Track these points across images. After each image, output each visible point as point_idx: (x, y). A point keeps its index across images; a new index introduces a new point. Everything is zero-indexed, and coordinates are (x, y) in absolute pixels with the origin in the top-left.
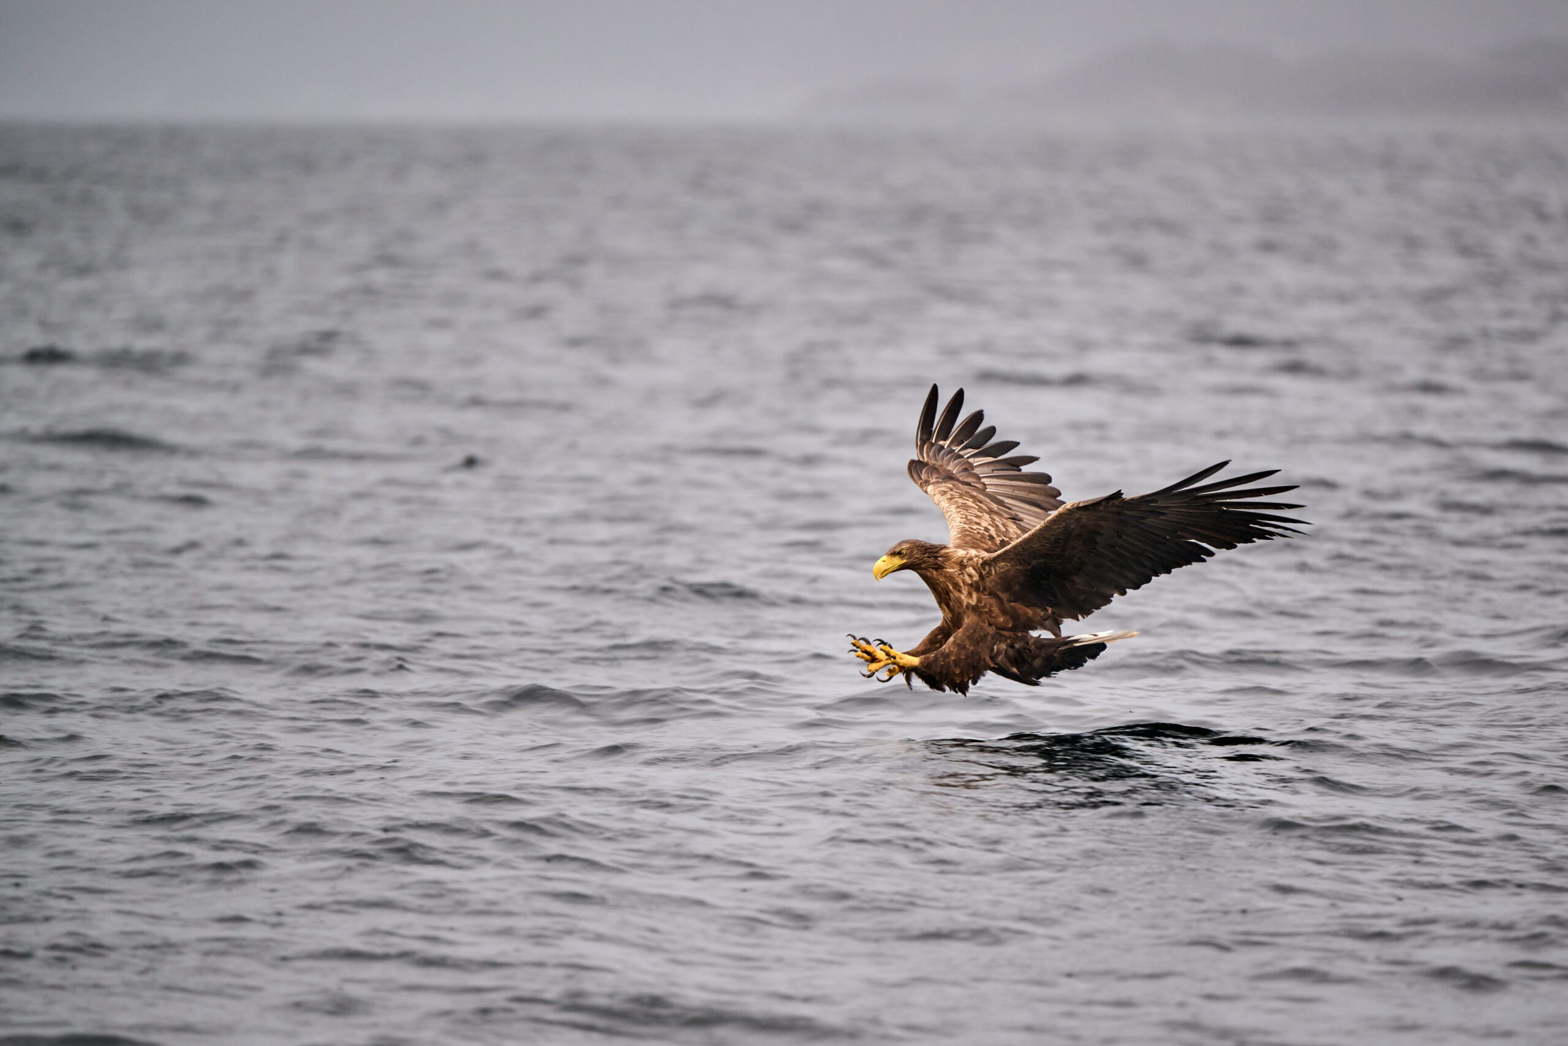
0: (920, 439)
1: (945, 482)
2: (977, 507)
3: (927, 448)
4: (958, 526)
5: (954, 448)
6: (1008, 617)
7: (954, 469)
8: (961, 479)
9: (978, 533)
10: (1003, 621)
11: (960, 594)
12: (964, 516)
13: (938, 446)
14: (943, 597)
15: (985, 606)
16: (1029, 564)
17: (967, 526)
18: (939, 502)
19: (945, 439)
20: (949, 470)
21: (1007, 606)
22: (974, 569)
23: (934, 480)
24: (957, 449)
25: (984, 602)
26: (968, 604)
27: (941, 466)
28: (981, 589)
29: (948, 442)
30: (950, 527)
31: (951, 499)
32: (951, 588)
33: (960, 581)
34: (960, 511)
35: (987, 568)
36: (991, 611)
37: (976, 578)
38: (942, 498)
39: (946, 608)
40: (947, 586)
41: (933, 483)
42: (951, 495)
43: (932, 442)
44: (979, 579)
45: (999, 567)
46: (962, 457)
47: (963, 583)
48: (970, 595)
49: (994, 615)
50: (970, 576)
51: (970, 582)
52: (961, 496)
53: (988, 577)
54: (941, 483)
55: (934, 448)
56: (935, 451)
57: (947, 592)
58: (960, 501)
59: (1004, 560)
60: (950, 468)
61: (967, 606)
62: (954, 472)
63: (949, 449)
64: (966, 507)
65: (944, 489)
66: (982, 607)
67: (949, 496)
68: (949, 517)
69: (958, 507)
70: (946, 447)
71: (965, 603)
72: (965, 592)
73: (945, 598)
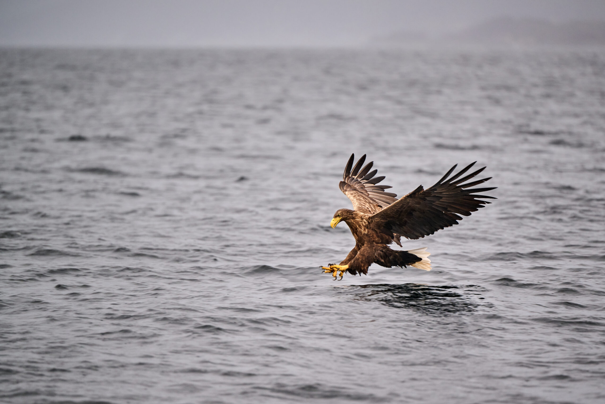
0: (345, 175)
1: (353, 191)
2: (364, 200)
3: (347, 179)
4: (357, 206)
5: (358, 179)
6: (379, 238)
7: (357, 187)
8: (359, 191)
9: (365, 209)
10: (378, 240)
11: (361, 229)
12: (359, 203)
13: (352, 178)
14: (355, 231)
15: (371, 234)
16: (386, 219)
17: (360, 206)
18: (350, 197)
19: (355, 176)
20: (355, 187)
21: (379, 234)
22: (366, 220)
23: (349, 190)
24: (359, 180)
25: (370, 232)
26: (364, 233)
27: (352, 185)
28: (369, 228)
29: (356, 177)
30: (354, 206)
31: (355, 196)
32: (358, 227)
33: (361, 224)
34: (358, 201)
35: (371, 219)
36: (373, 236)
37: (367, 223)
38: (351, 196)
39: (356, 235)
40: (356, 226)
41: (348, 191)
42: (355, 195)
43: (349, 177)
44: (368, 224)
45: (375, 220)
46: (361, 183)
47: (363, 225)
48: (365, 230)
49: (374, 237)
50: (365, 223)
51: (365, 225)
52: (358, 196)
53: (372, 223)
54: (351, 191)
55: (350, 179)
56: (350, 180)
57: (356, 229)
58: (358, 197)
59: (377, 217)
60: (356, 186)
61: (364, 234)
62: (357, 188)
63: (356, 179)
64: (360, 200)
65: (352, 193)
66: (369, 234)
67: (354, 195)
68: (353, 202)
69: (357, 199)
70: (355, 178)
71: (363, 233)
72: (363, 229)
73: (356, 231)
